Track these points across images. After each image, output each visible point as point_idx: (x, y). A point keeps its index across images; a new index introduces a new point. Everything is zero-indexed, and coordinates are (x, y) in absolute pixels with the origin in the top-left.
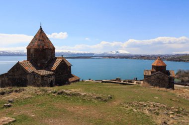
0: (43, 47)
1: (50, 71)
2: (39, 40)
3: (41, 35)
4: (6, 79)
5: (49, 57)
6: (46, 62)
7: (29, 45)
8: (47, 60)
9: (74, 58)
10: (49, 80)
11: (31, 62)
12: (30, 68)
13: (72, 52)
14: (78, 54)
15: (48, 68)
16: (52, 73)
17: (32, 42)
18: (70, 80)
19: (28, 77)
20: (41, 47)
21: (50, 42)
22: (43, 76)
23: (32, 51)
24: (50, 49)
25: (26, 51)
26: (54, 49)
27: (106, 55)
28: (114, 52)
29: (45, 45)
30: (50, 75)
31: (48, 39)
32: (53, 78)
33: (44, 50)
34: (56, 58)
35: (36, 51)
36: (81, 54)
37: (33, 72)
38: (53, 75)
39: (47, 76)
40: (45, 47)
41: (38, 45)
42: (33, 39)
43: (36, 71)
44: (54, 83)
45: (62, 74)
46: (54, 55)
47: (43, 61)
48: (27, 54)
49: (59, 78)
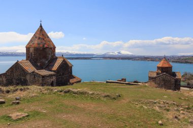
0: (43, 45)
1: (51, 71)
2: (39, 38)
3: (41, 33)
4: (4, 79)
5: (50, 56)
6: (47, 62)
7: (28, 44)
8: (47, 60)
9: (72, 59)
10: (50, 80)
11: (30, 61)
12: (30, 68)
13: (70, 52)
14: (77, 55)
15: (48, 67)
16: (53, 73)
17: (31, 41)
18: (71, 81)
19: (28, 77)
20: (41, 46)
21: (50, 41)
22: (43, 77)
23: (32, 50)
24: (51, 48)
26: (55, 48)
27: (107, 56)
29: (45, 44)
30: (51, 76)
31: (48, 37)
32: (54, 78)
33: (44, 49)
34: (57, 58)
35: (36, 49)
36: (80, 55)
37: (33, 72)
38: (54, 75)
39: (48, 77)
40: (45, 46)
41: (39, 44)
42: (33, 37)
43: (36, 71)
44: (55, 84)
45: (63, 74)
46: (54, 55)
47: (44, 60)
48: (27, 53)
49: (60, 79)
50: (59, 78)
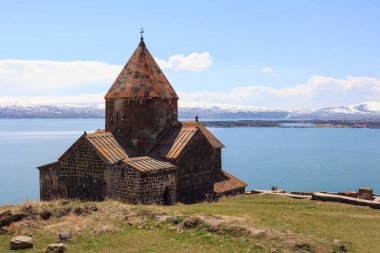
0: (147, 94)
1: (164, 159)
2: (137, 75)
3: (142, 61)
4: (55, 178)
5: (163, 122)
6: (154, 136)
7: (110, 91)
8: (156, 130)
9: (228, 125)
10: (161, 185)
11: (114, 134)
12: (113, 152)
13: (224, 107)
14: (240, 114)
15: (158, 151)
16: (168, 165)
17: (118, 82)
18: (218, 187)
19: (108, 176)
20: (141, 94)
21: (165, 82)
22: (144, 175)
23: (118, 105)
24: (166, 100)
25: (102, 106)
26: (175, 99)
27: (324, 117)
28: (351, 107)
29: (151, 89)
30: (163, 173)
31: (159, 71)
32: (172, 180)
33: (149, 102)
34: (180, 125)
35: (130, 104)
36: (250, 114)
37: (120, 162)
38: (171, 171)
39: (155, 175)
40: (152, 94)
41: (135, 90)
42: (122, 73)
43: (128, 160)
44: (173, 195)
45: (196, 169)
46: (175, 117)
47: (146, 131)
48: (107, 113)
49: (188, 182)
50: (185, 179)
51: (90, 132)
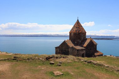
0: (79, 32)
1: (83, 47)
2: (77, 27)
3: (78, 24)
5: (82, 38)
6: (80, 41)
7: (71, 31)
8: (81, 40)
9: (98, 39)
10: (82, 53)
11: (71, 41)
12: (71, 45)
13: (97, 35)
14: (102, 36)
15: (81, 44)
16: (83, 48)
17: (72, 29)
18: (96, 54)
19: (70, 50)
20: (78, 32)
21: (83, 29)
22: (78, 50)
23: (72, 34)
24: (83, 33)
25: (69, 34)
26: (85, 33)
29: (80, 30)
30: (82, 50)
31: (82, 26)
32: (84, 52)
33: (79, 34)
34: (86, 39)
35: (75, 34)
36: (104, 36)
37: (72, 47)
38: (84, 50)
39: (81, 50)
40: (80, 32)
41: (76, 31)
42: (73, 27)
43: (74, 46)
44: (85, 55)
45: (90, 49)
46: (85, 37)
48: (70, 36)
50: (88, 51)
51: (66, 40)
